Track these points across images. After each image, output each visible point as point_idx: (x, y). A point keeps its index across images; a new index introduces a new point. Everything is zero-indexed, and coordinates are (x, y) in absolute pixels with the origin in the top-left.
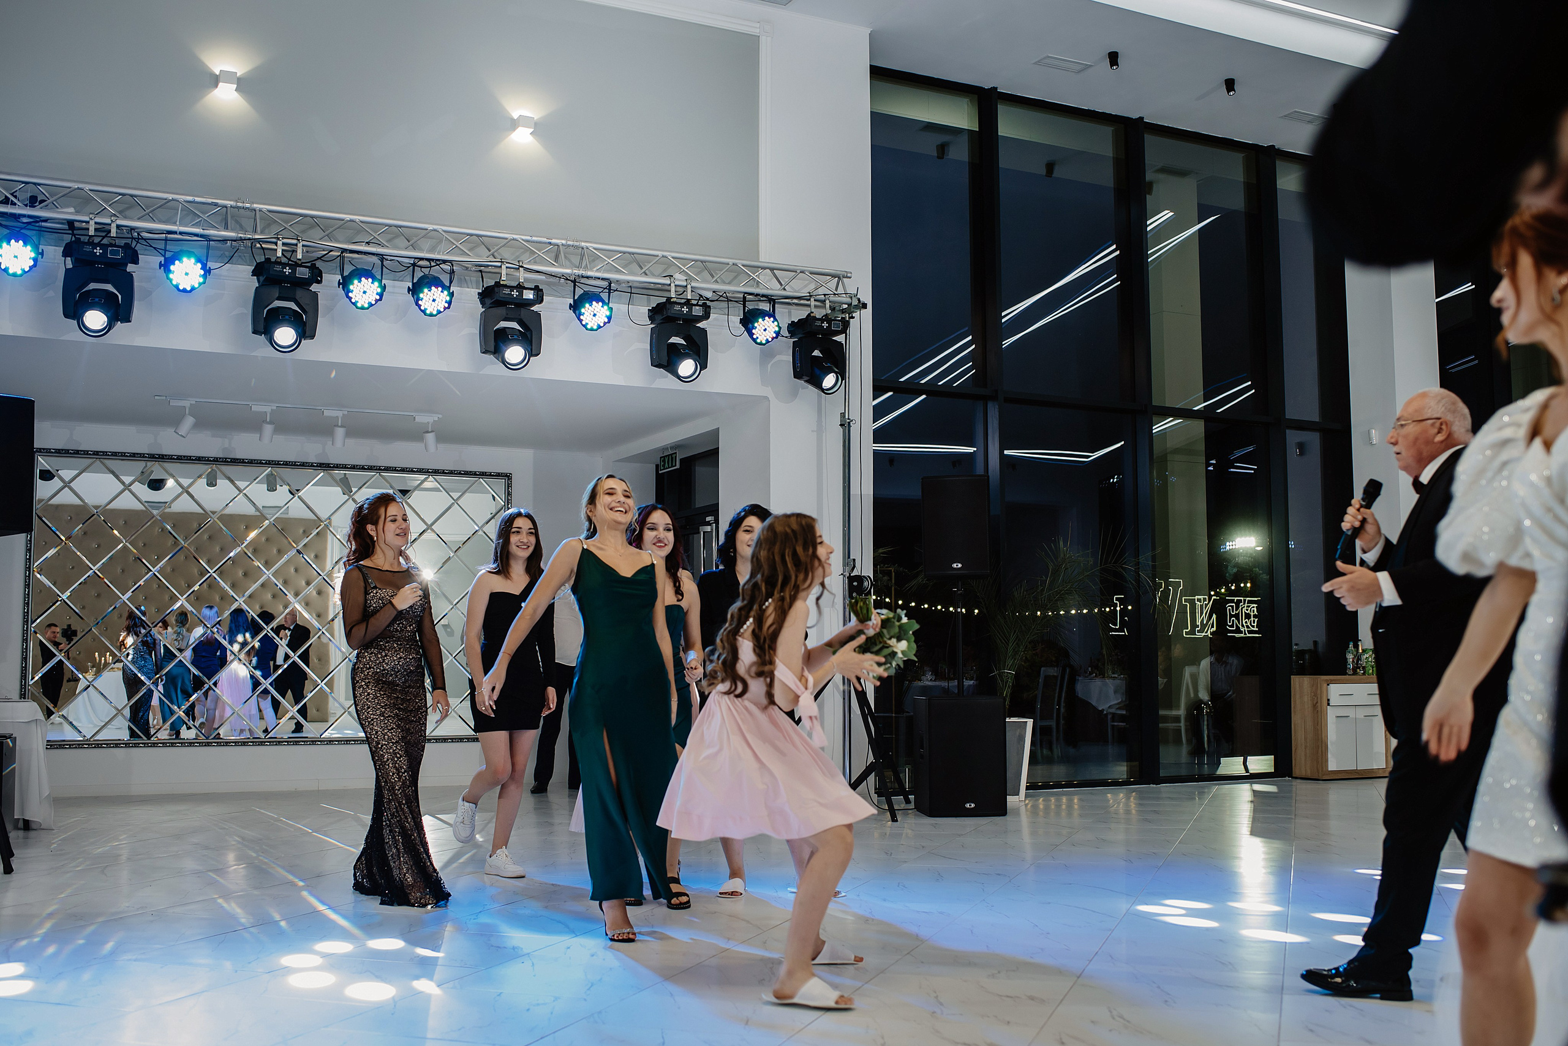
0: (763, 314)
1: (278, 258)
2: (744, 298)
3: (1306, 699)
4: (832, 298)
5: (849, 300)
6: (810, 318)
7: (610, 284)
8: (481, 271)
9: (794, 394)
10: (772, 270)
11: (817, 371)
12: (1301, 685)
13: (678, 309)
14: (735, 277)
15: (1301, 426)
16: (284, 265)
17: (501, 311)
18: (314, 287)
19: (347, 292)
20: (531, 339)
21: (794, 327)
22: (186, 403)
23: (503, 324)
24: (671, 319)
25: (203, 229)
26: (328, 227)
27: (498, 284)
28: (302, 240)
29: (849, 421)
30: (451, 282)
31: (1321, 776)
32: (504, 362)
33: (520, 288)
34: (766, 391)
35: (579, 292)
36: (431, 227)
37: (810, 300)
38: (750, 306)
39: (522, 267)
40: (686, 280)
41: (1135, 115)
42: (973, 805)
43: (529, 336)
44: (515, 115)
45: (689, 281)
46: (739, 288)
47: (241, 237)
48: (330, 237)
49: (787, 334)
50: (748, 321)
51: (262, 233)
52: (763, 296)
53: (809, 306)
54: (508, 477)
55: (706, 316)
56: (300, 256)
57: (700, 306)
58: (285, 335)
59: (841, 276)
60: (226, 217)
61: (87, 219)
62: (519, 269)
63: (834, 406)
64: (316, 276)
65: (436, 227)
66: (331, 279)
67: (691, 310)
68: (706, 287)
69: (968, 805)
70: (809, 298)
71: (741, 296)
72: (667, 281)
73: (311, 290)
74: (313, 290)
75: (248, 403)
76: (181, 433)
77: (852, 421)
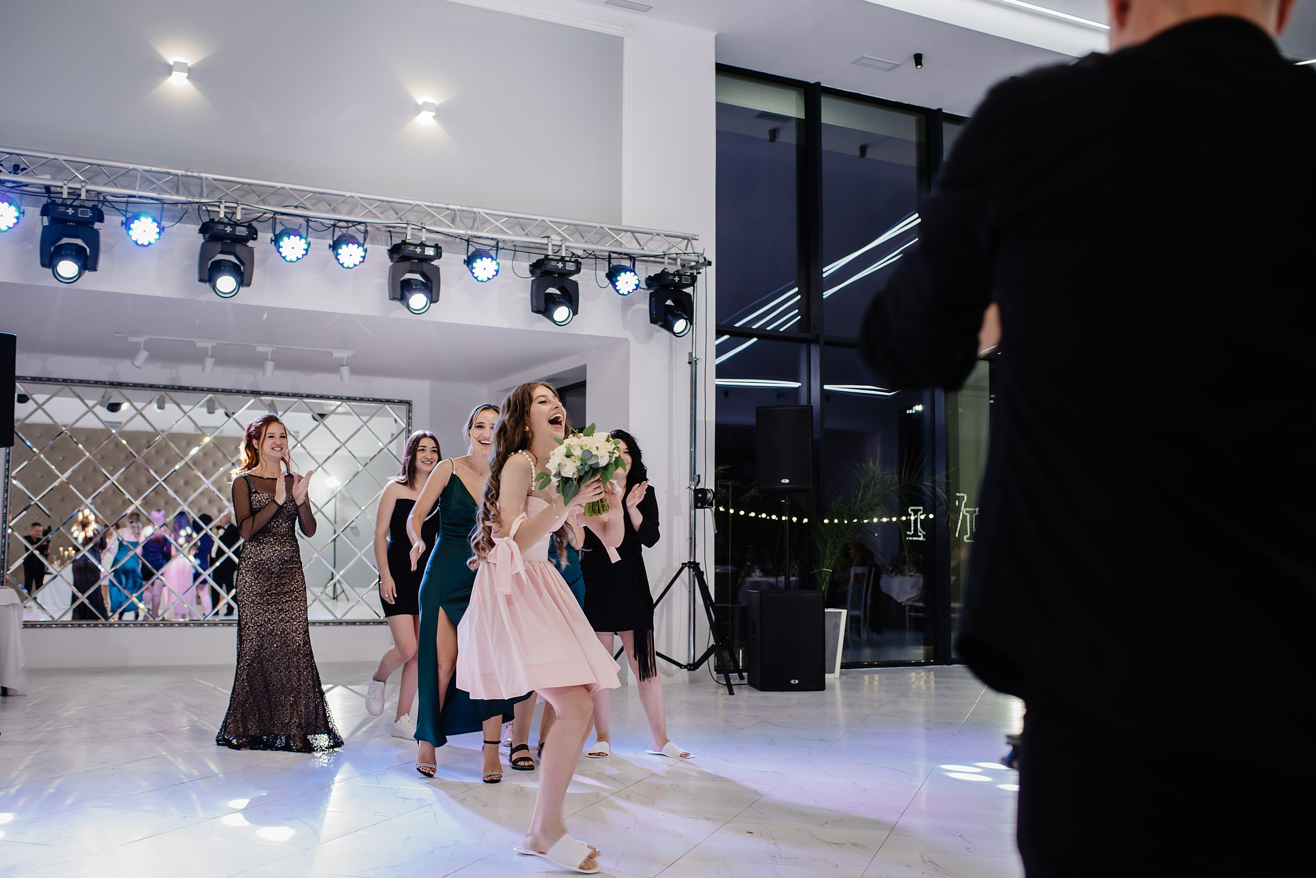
0: (625, 269)
1: (221, 218)
2: (610, 256)
4: (683, 257)
5: (696, 258)
6: (664, 274)
7: (498, 243)
8: (390, 231)
9: (650, 336)
10: (633, 232)
11: (670, 318)
13: (554, 264)
14: (602, 238)
16: (226, 225)
17: (407, 265)
18: (251, 244)
19: (278, 248)
20: (431, 287)
21: (651, 281)
22: (141, 340)
23: (408, 276)
24: (548, 273)
25: (159, 194)
26: (262, 193)
27: (404, 242)
28: (242, 204)
29: (695, 359)
30: (365, 240)
32: (408, 307)
33: (423, 245)
34: (627, 334)
35: (472, 249)
36: (348, 194)
37: (664, 258)
38: (614, 263)
39: (424, 228)
40: (561, 240)
41: (934, 107)
42: (797, 682)
43: (430, 285)
44: (420, 100)
45: (563, 242)
46: (605, 247)
47: (190, 201)
48: (264, 202)
49: (645, 287)
50: (613, 275)
51: (207, 197)
52: (625, 254)
53: (663, 263)
54: (409, 403)
55: (578, 270)
56: (239, 217)
57: (572, 262)
58: (226, 283)
59: (690, 238)
60: (178, 184)
61: (60, 184)
62: (421, 230)
63: (683, 347)
64: (253, 234)
65: (352, 194)
66: (265, 236)
67: (565, 266)
68: (578, 246)
69: (792, 682)
70: (663, 256)
71: (607, 254)
72: (545, 241)
73: (248, 246)
74: (250, 246)
75: (193, 340)
76: (136, 365)
77: (698, 359)
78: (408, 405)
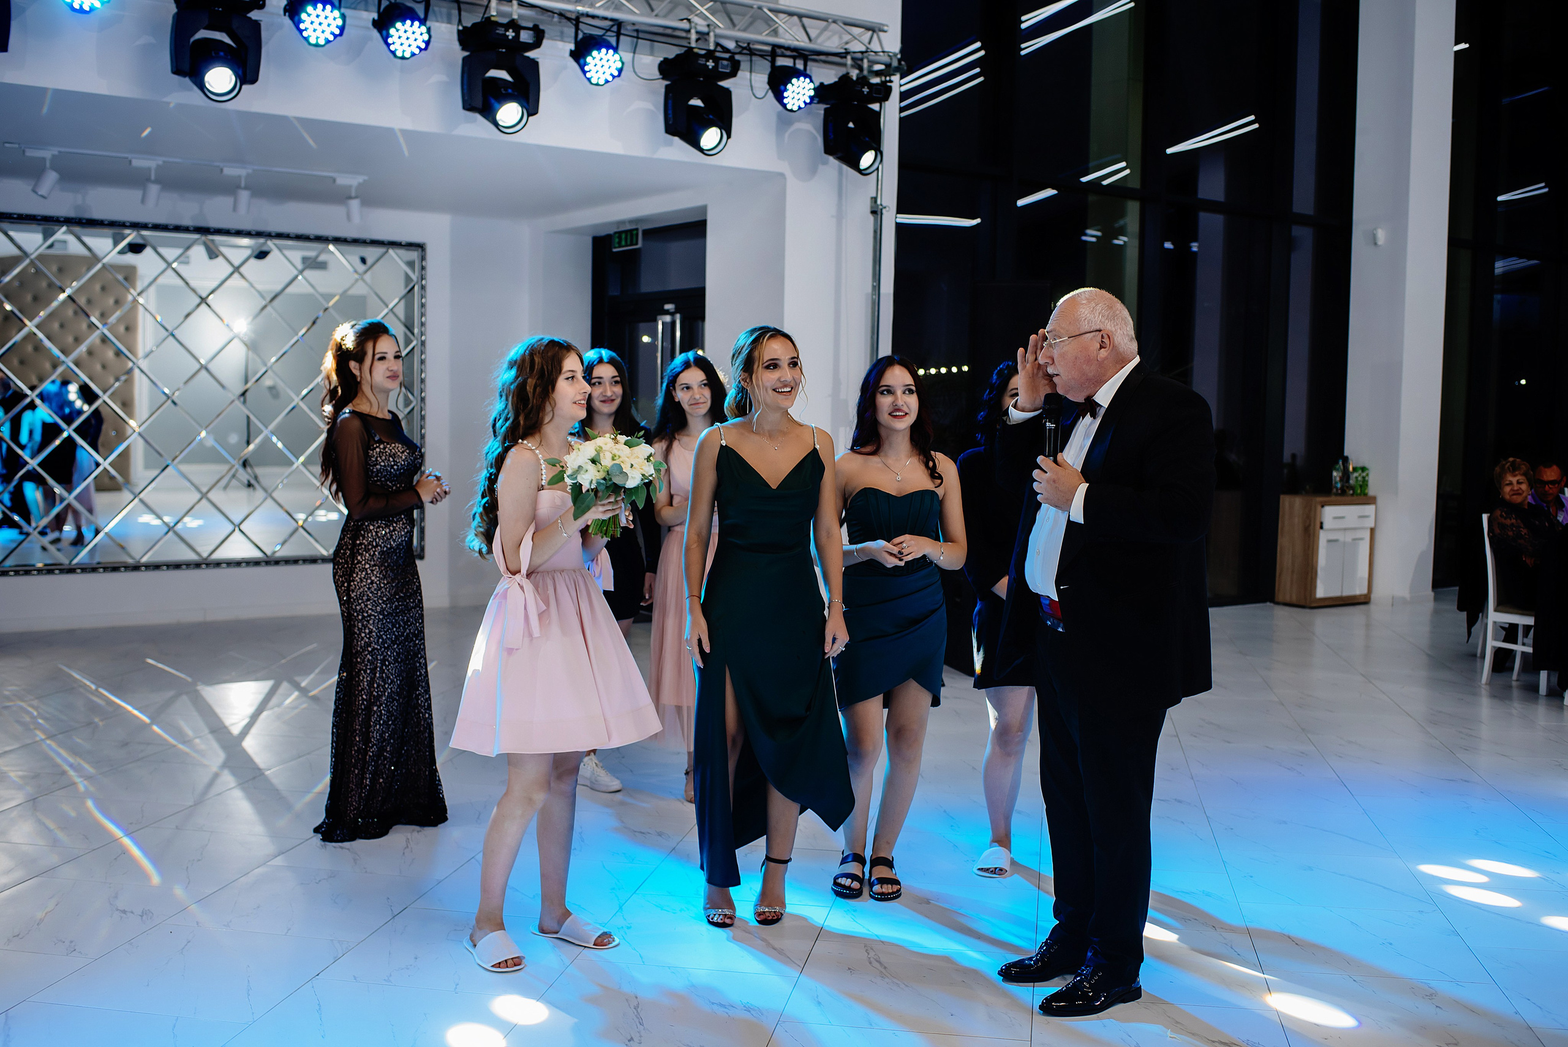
0: (798, 74)
2: (772, 51)
3: (1296, 520)
4: (872, 57)
5: (886, 59)
6: (845, 78)
7: (616, 25)
9: (813, 171)
10: (800, 16)
11: (851, 147)
12: (1291, 506)
13: (699, 62)
14: (758, 23)
15: (1302, 220)
17: (490, 56)
18: (256, 14)
19: (297, 22)
20: (527, 94)
21: (828, 92)
22: (47, 154)
23: (493, 73)
24: (693, 75)
27: (486, 21)
29: (880, 207)
30: (427, 15)
31: (1307, 602)
32: (495, 123)
33: (513, 25)
34: (783, 167)
35: (580, 36)
37: (845, 57)
38: (781, 62)
40: (707, 25)
43: (524, 90)
45: (710, 28)
46: (765, 37)
49: (821, 99)
50: (778, 82)
52: (792, 49)
54: (420, 247)
55: (733, 74)
57: (725, 59)
58: (219, 78)
59: (877, 29)
62: (511, 1)
67: (714, 65)
68: (729, 35)
70: (844, 55)
71: (769, 48)
72: (685, 25)
73: (250, 18)
74: (254, 18)
75: (126, 155)
76: (40, 193)
77: (885, 208)
78: (420, 250)
